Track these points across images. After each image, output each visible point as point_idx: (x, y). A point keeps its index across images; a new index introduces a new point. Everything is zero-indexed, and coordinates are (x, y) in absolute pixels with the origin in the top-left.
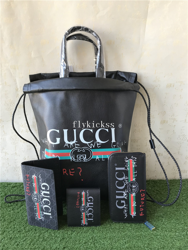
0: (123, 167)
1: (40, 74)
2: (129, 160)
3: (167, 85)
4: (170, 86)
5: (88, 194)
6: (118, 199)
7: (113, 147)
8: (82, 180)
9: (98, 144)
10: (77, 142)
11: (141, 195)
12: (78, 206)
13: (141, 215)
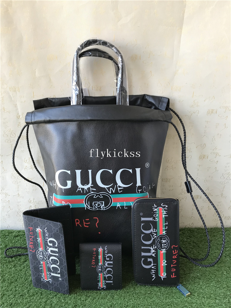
0: (151, 217)
1: (47, 100)
2: (158, 208)
3: (208, 111)
4: (212, 112)
5: (106, 251)
6: (144, 257)
7: (138, 192)
8: (100, 233)
9: (119, 189)
10: (93, 185)
11: (173, 252)
12: (94, 265)
13: (172, 276)
